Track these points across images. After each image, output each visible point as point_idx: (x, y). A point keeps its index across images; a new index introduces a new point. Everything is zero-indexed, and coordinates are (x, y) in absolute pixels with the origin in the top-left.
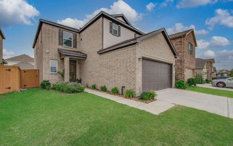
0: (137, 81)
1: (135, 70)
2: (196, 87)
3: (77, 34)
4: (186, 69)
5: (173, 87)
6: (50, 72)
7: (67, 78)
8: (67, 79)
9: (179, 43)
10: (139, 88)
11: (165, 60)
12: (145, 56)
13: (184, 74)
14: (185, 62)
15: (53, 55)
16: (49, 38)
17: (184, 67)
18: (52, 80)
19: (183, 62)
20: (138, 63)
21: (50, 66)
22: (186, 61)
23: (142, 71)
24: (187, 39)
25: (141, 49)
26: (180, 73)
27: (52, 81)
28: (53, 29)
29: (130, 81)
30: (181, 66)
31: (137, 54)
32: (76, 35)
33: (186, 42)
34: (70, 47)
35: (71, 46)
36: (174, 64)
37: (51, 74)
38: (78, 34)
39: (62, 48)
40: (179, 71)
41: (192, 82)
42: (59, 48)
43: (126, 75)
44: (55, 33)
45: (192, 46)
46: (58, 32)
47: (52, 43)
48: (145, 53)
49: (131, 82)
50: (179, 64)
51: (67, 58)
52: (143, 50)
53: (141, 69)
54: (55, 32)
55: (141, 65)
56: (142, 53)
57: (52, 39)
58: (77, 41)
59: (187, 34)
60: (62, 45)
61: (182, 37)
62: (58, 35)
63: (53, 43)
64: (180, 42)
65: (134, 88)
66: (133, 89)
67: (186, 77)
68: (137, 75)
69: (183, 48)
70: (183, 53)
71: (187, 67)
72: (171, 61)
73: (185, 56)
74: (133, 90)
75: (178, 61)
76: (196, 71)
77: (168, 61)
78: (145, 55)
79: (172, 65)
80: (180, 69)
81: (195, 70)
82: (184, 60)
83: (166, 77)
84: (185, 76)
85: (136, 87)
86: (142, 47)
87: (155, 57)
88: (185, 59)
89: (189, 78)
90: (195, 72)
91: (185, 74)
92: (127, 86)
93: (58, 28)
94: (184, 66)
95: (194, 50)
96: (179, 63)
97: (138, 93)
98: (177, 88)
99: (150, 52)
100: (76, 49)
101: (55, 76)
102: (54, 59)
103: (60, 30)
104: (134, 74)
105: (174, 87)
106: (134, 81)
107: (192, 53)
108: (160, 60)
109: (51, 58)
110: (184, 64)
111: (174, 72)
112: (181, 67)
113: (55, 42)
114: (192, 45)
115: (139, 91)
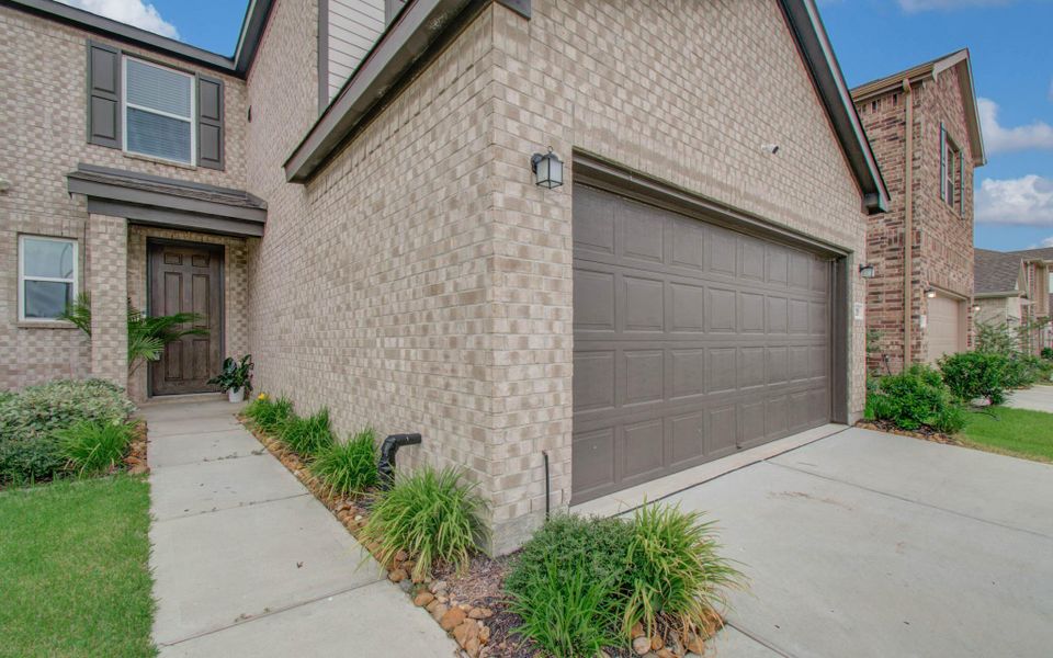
0: (504, 387)
1: (487, 281)
2: (1005, 408)
3: (227, 83)
4: (931, 295)
5: (852, 419)
6: (22, 318)
7: (105, 357)
8: (108, 363)
9: (885, 133)
10: (537, 459)
11: (796, 217)
12: (605, 146)
13: (918, 328)
14: (924, 249)
15: (38, 209)
16: (12, 97)
17: (914, 282)
18: (32, 366)
19: (909, 251)
20: (512, 204)
21: (23, 277)
22: (930, 247)
23: (568, 286)
24: (932, 108)
25: (556, 71)
26: (889, 324)
27: (31, 371)
28: (38, 36)
29: (447, 386)
30: (899, 275)
31: (513, 114)
32: (219, 87)
33: (927, 122)
34: (170, 161)
35: (188, 158)
36: (859, 257)
37: (23, 333)
38: (231, 87)
39: (112, 166)
40: (879, 305)
41: (980, 377)
42: (89, 162)
43: (425, 329)
44: (57, 68)
45: (960, 158)
46: (80, 63)
47: (30, 128)
48: (613, 127)
49: (454, 401)
50: (882, 266)
51: (102, 218)
52: (584, 88)
53: (564, 269)
54: (56, 57)
55: (567, 230)
56: (579, 114)
57: (32, 101)
58: (227, 125)
59: (938, 69)
60: (111, 143)
61: (901, 89)
62: (82, 79)
63: (39, 130)
64: (892, 121)
65: (481, 464)
66: (469, 465)
67: (930, 348)
68: (502, 325)
69: (909, 158)
70: (909, 189)
71: (934, 281)
72: (840, 229)
73: (926, 212)
74: (468, 474)
75: (877, 247)
76: (977, 309)
77: (822, 228)
78: (606, 135)
79: (849, 261)
80: (889, 297)
81: (973, 303)
82: (918, 234)
83: (804, 349)
84: (923, 342)
85: (501, 453)
86: (571, 53)
87: (710, 181)
88: (922, 228)
89: (951, 354)
90: (973, 315)
91: (923, 325)
92: (432, 432)
93: (82, 33)
94: (917, 277)
95: (969, 185)
96: (881, 260)
97: (520, 512)
98: (887, 429)
99: (663, 127)
100: (216, 172)
101: (58, 344)
102: (51, 231)
103: (92, 47)
104: (479, 315)
105: (862, 416)
106: (478, 386)
107: (955, 198)
108: (760, 211)
109: (26, 223)
110: (917, 260)
111: (858, 312)
112: (897, 279)
113: (55, 123)
114: (956, 151)
115: (537, 489)
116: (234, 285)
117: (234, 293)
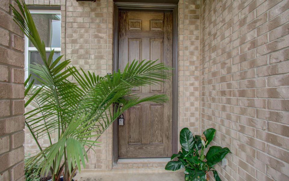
116: (188, 43)
117: (187, 53)
